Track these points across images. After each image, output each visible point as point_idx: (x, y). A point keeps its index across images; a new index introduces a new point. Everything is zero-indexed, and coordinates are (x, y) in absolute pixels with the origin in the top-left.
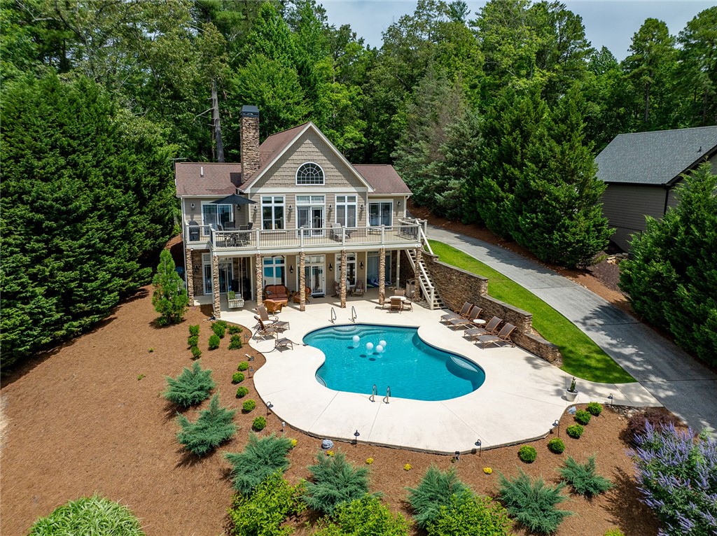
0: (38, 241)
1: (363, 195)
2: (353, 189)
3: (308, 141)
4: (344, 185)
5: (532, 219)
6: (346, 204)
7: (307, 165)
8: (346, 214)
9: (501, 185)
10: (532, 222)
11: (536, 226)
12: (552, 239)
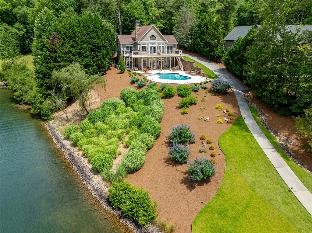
0: (93, 53)
1: (166, 43)
2: (163, 42)
3: (152, 29)
4: (161, 41)
5: (207, 49)
6: (162, 45)
7: (152, 36)
8: (161, 48)
9: (201, 41)
10: (207, 50)
11: (208, 51)
12: (211, 54)
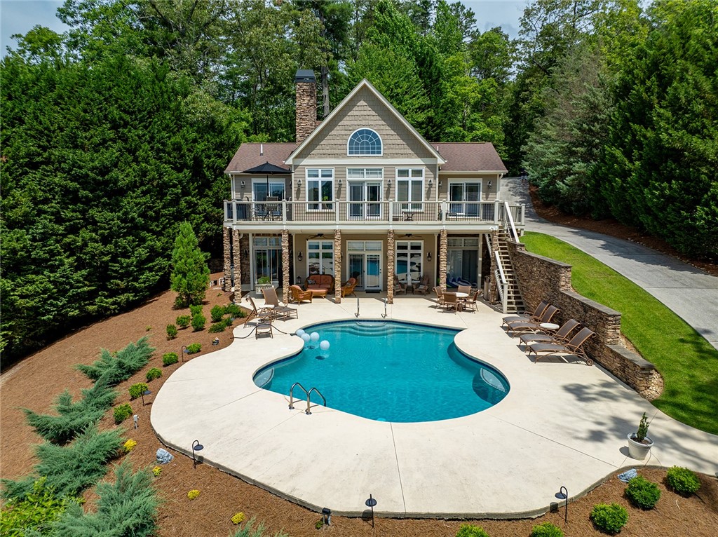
1: (432, 168)
2: (419, 161)
3: (362, 103)
4: (407, 155)
6: (410, 179)
7: (361, 132)
